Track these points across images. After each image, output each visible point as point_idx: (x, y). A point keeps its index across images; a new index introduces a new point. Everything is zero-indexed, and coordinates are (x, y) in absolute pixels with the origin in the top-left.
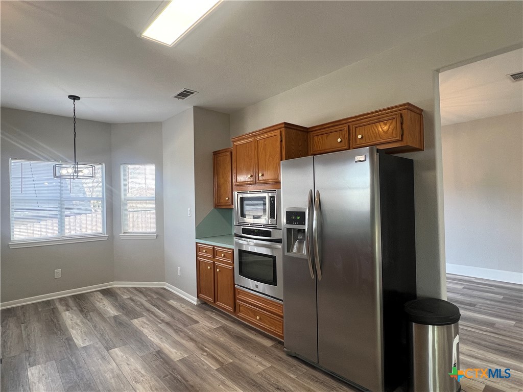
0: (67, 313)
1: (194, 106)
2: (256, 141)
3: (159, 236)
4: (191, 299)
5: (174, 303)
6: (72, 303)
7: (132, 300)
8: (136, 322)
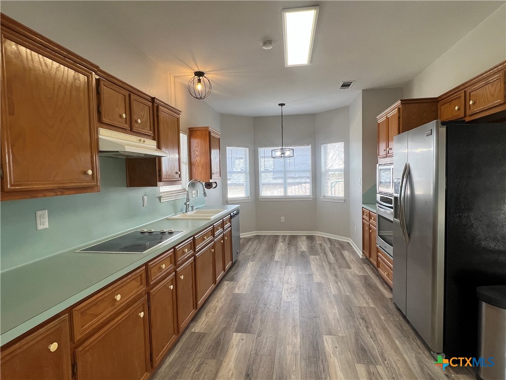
0: (281, 244)
2: (388, 119)
3: (346, 200)
4: (360, 254)
5: (346, 253)
6: (287, 239)
7: (321, 245)
8: (312, 257)
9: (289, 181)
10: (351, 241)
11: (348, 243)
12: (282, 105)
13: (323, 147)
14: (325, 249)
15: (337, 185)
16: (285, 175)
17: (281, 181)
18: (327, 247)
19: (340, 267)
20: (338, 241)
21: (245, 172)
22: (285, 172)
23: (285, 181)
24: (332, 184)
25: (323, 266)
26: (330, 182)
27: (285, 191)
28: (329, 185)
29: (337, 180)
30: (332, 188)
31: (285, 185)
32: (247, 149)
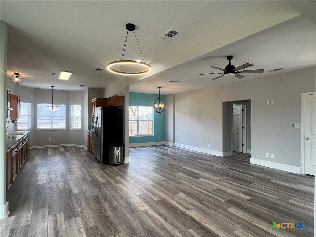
0: (50, 149)
1: (89, 88)
2: (94, 101)
3: (82, 129)
4: (86, 149)
5: (81, 150)
6: (53, 148)
7: (70, 149)
8: (66, 152)
9: (54, 121)
10: (84, 146)
11: (83, 147)
12: (53, 87)
13: (72, 106)
14: (72, 150)
15: (79, 124)
16: (52, 118)
17: (50, 121)
18: (73, 149)
19: (78, 153)
20: (78, 147)
21: (28, 116)
22: (52, 117)
23: (52, 121)
24: (76, 123)
25: (71, 154)
26: (75, 122)
27: (52, 126)
28: (75, 123)
29: (79, 121)
30: (76, 125)
31: (52, 123)
32: (30, 104)
